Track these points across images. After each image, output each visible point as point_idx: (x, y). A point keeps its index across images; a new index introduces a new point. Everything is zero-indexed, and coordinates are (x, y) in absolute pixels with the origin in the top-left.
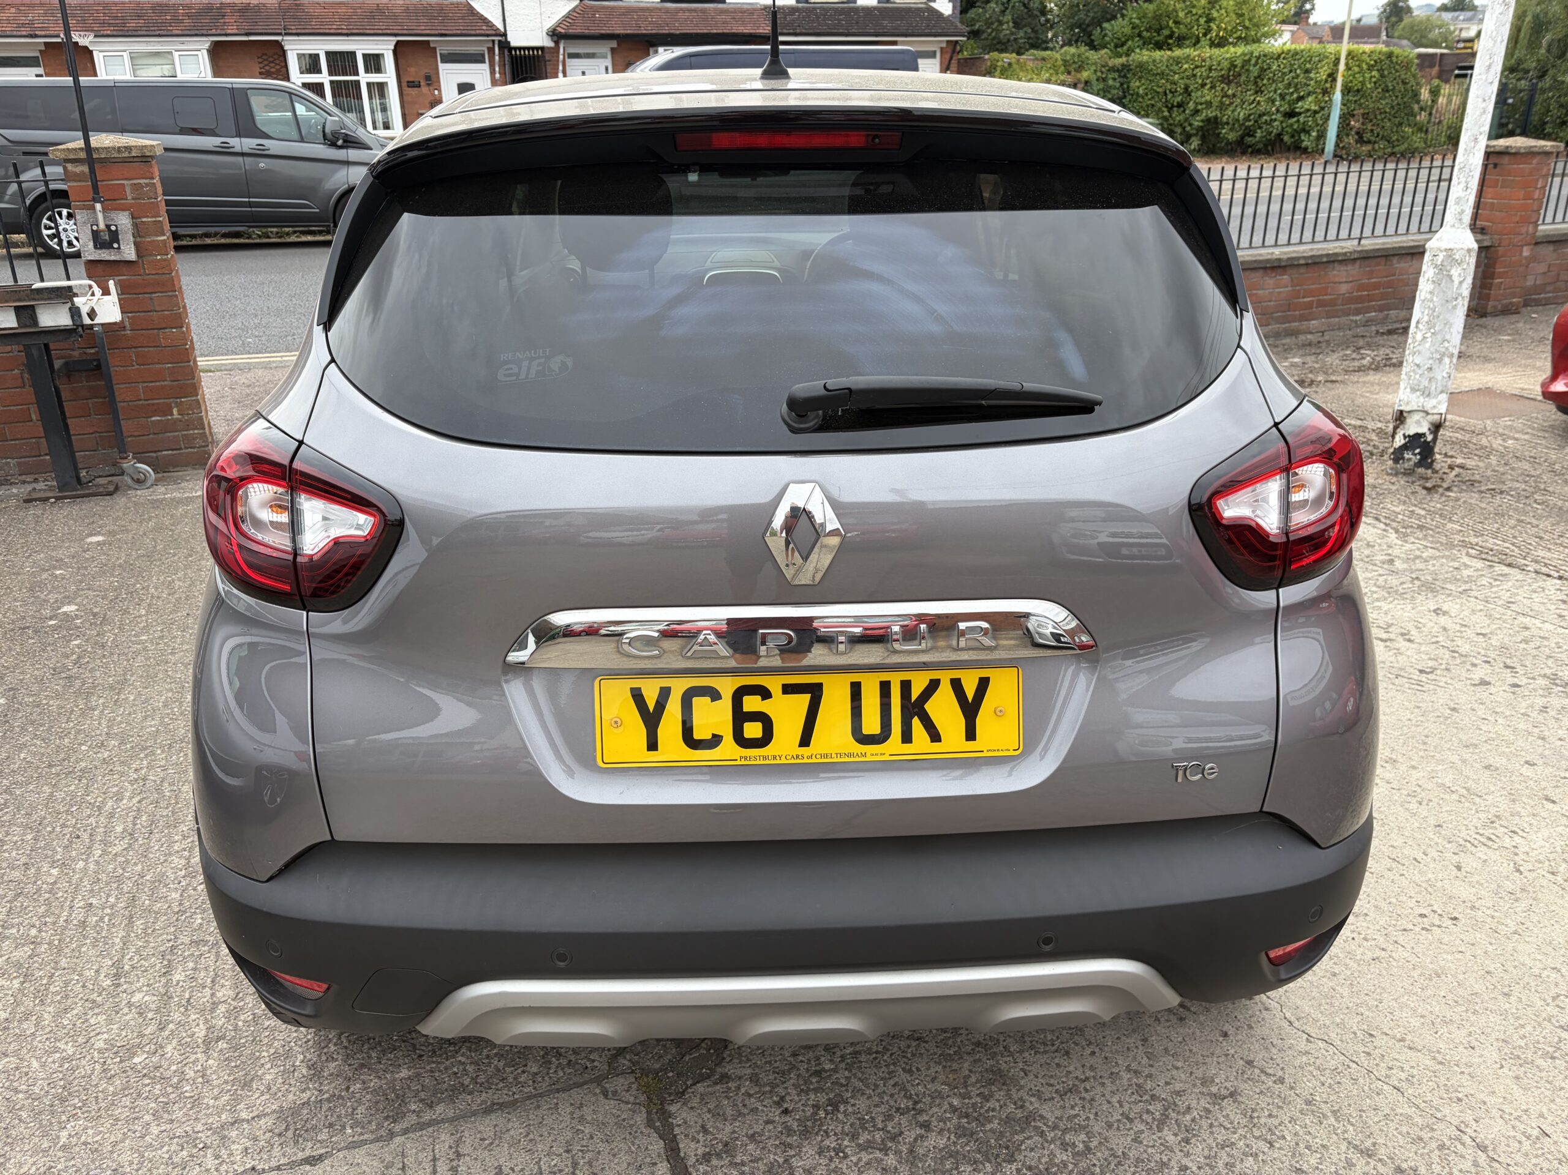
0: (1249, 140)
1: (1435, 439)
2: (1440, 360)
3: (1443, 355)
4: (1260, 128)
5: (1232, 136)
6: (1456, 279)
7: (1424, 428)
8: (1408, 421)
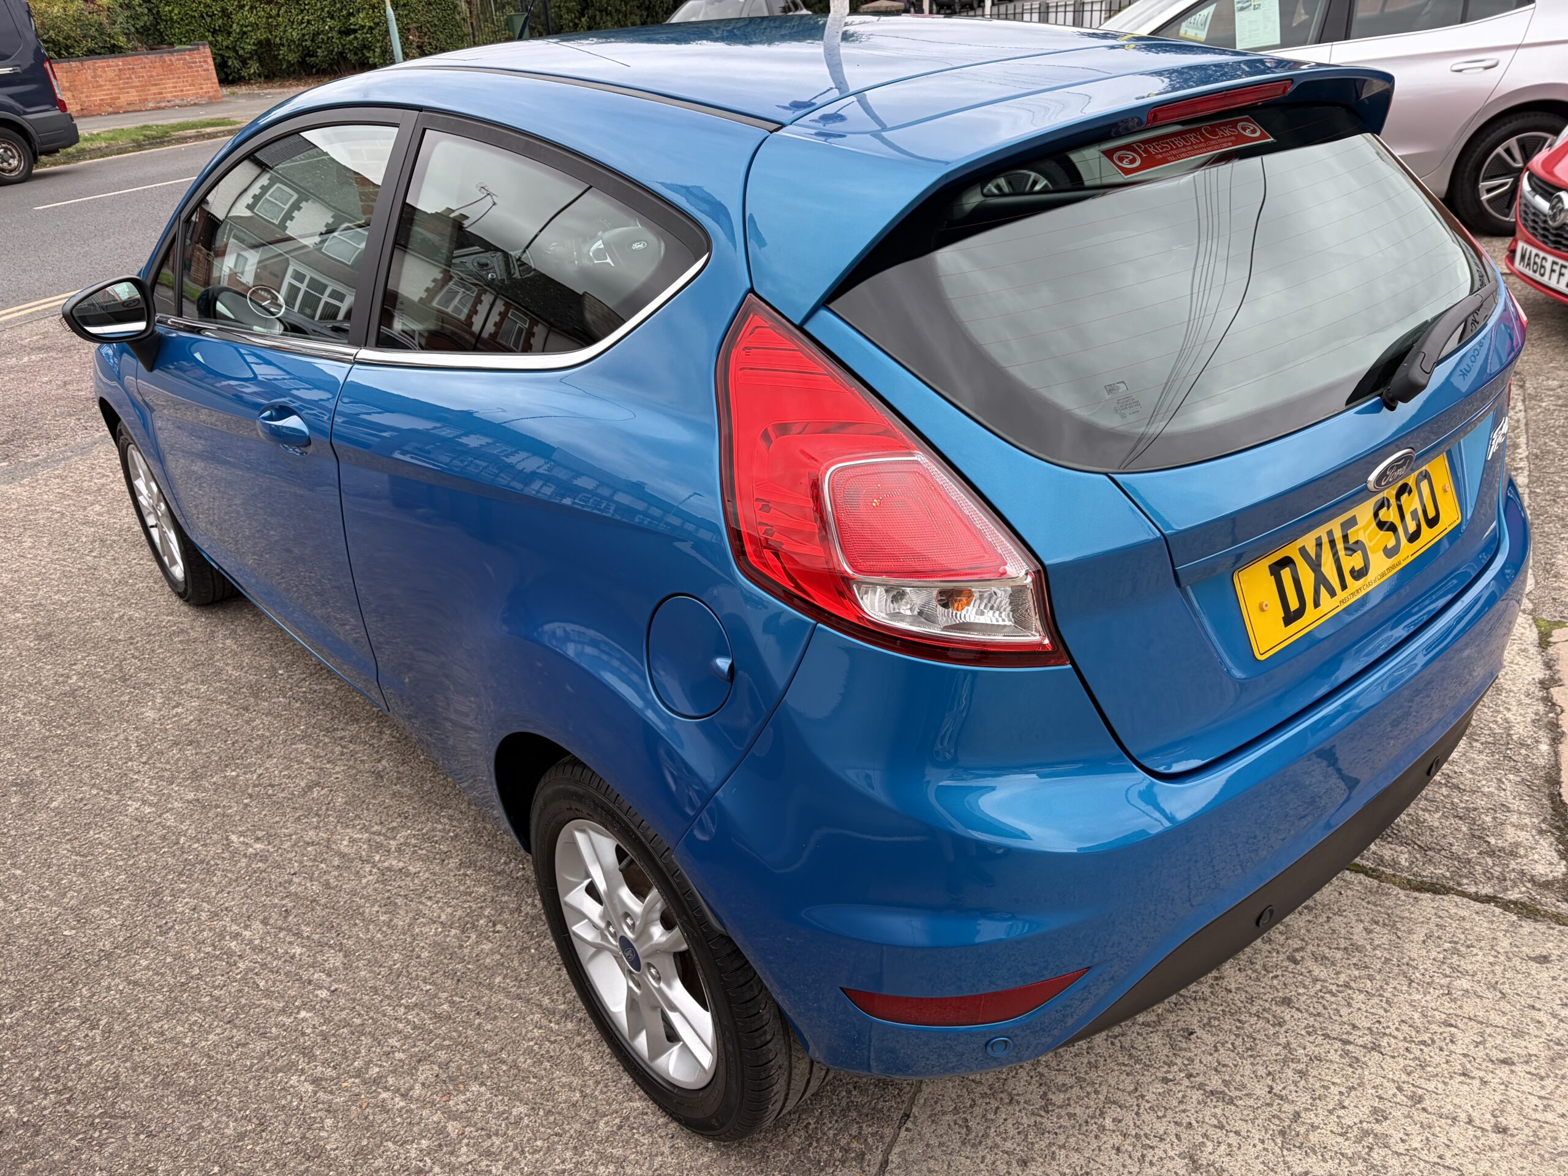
0: (310, 60)
4: (320, 48)
5: (292, 57)
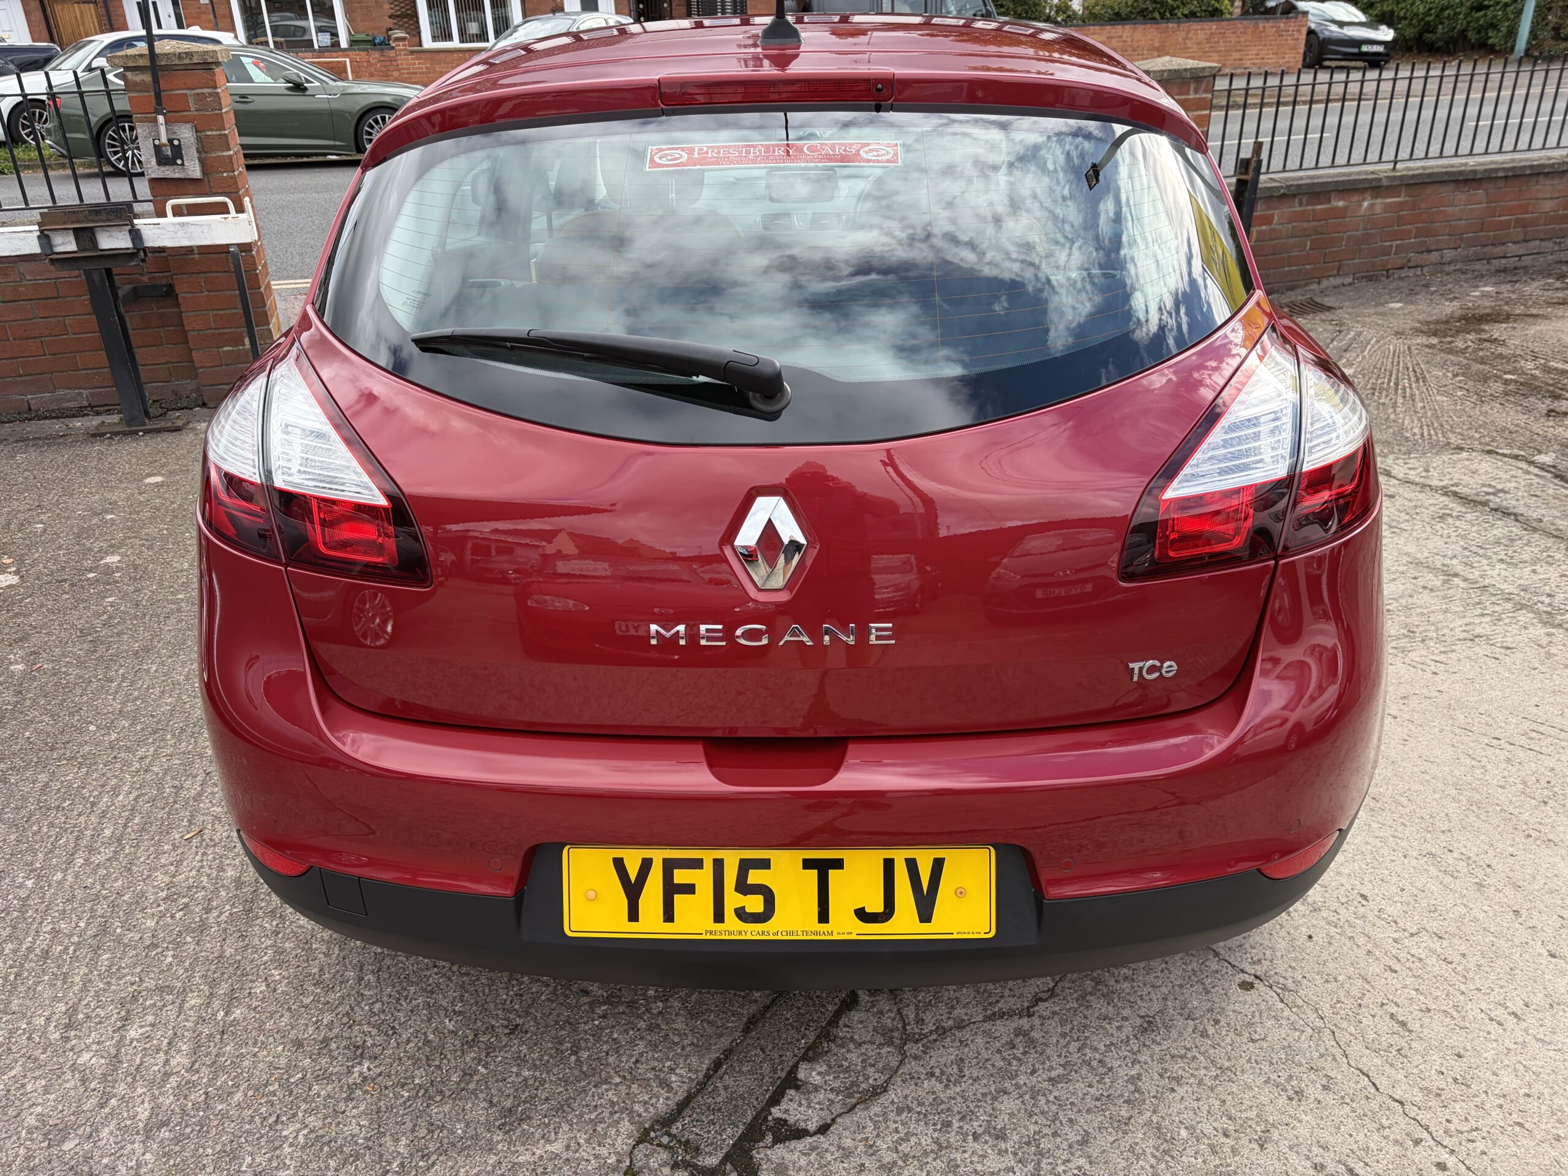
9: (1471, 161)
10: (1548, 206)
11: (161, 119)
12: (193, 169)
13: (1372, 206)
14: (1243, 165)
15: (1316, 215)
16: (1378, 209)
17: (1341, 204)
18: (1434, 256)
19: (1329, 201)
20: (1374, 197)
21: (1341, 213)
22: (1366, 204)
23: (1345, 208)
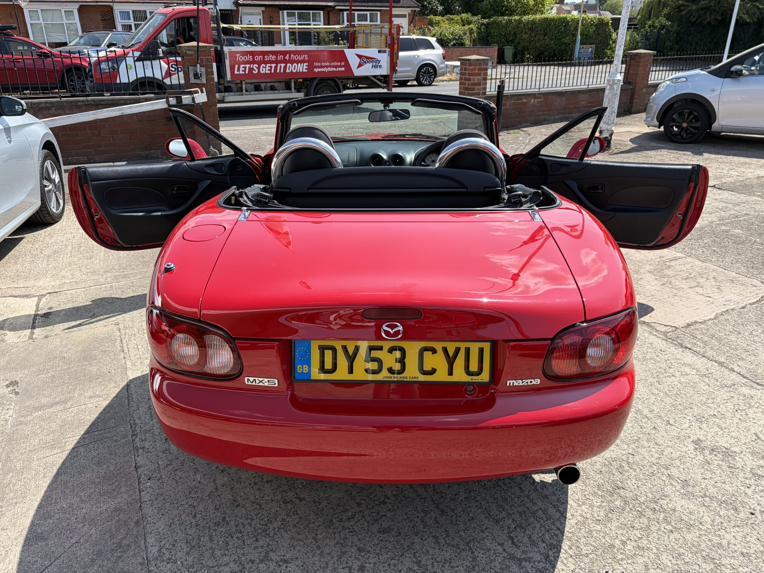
1: (611, 139)
2: (612, 114)
3: (612, 112)
4: (546, 51)
6: (616, 89)
7: (607, 135)
8: (603, 133)
9: (560, 89)
10: (583, 103)
11: (198, 65)
12: (204, 80)
13: (534, 102)
14: (499, 87)
15: (518, 104)
16: (536, 103)
17: (525, 101)
18: (553, 117)
19: (522, 99)
20: (535, 99)
21: (525, 103)
22: (532, 101)
23: (526, 102)
